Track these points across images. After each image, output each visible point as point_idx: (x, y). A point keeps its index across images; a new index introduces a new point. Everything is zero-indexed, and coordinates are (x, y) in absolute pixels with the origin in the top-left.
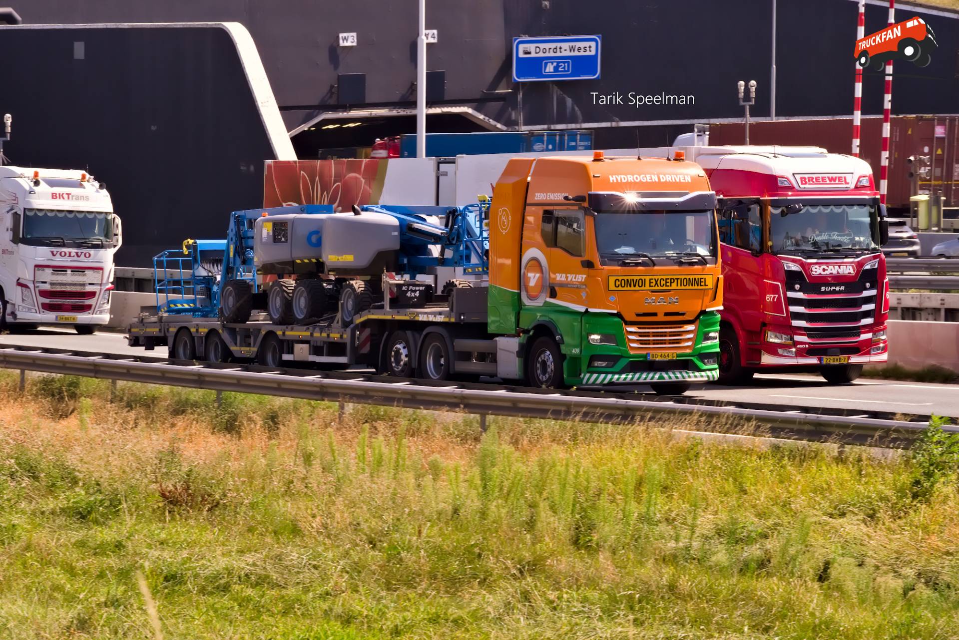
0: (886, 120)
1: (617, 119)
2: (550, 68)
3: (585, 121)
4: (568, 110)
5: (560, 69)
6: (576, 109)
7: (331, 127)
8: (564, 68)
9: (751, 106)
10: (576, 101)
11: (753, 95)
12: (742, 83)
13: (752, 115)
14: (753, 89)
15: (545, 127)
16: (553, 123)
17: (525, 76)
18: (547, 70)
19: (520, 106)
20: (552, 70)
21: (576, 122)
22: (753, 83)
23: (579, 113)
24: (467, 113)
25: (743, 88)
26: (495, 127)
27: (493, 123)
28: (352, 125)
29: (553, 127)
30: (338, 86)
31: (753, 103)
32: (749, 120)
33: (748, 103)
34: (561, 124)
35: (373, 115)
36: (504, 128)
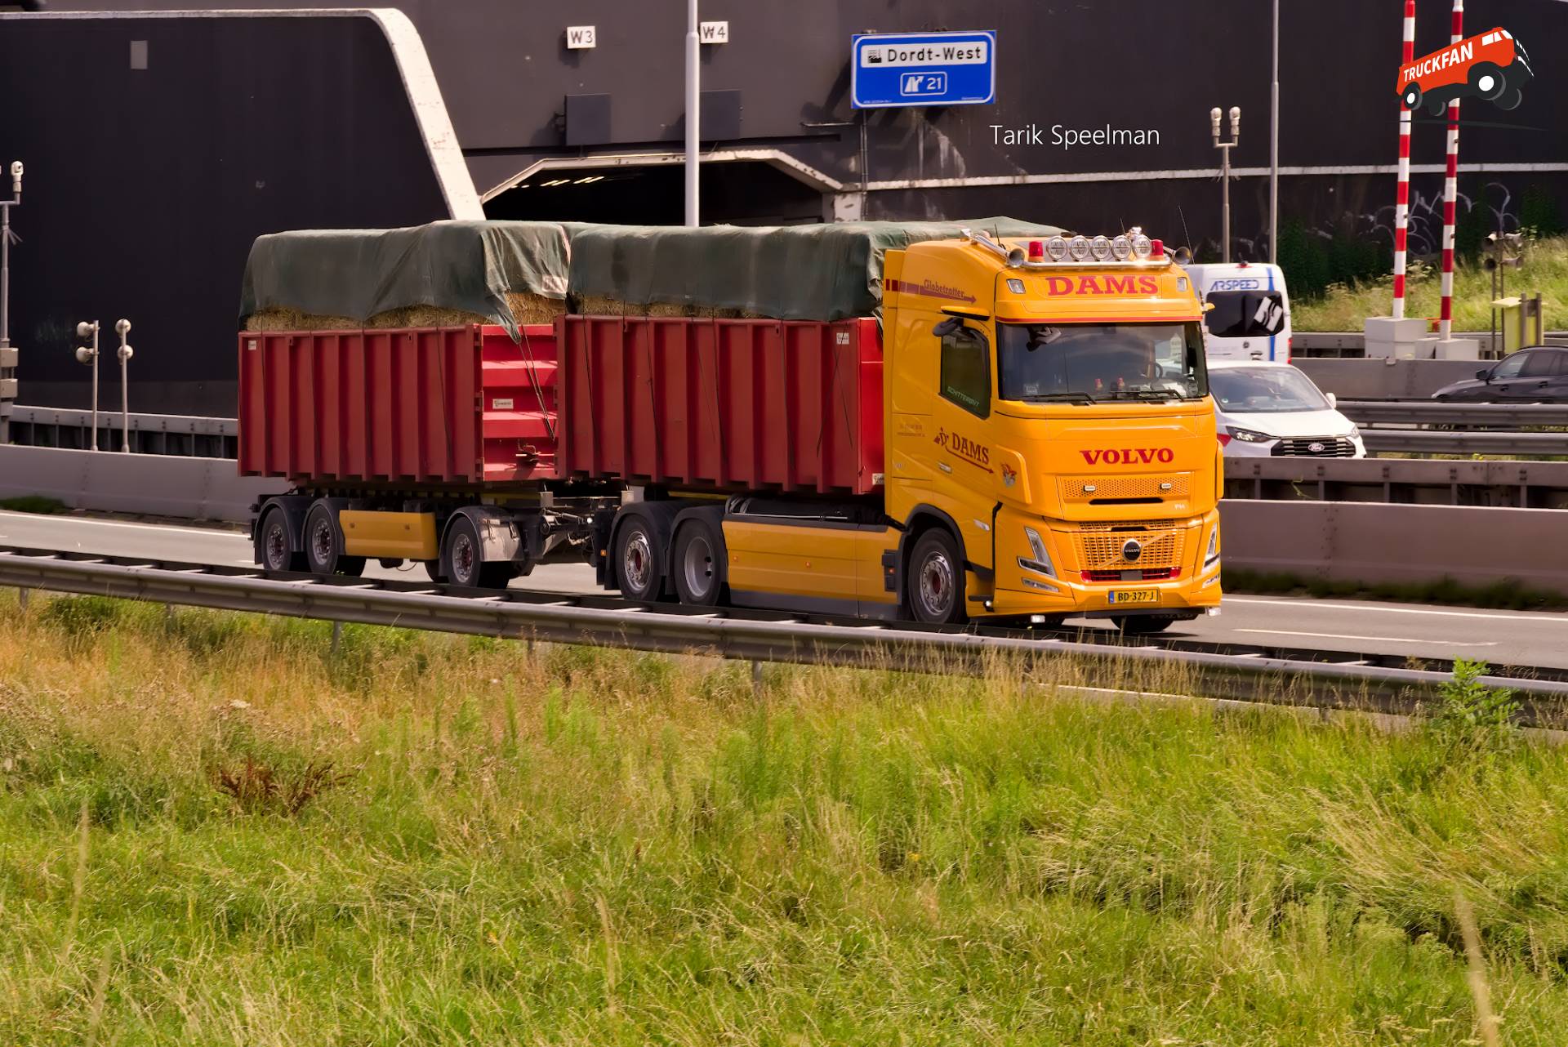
0: (1450, 173)
1: (1023, 171)
2: (913, 85)
3: (969, 175)
4: (943, 156)
5: (929, 87)
6: (956, 152)
7: (555, 183)
8: (936, 85)
9: (1230, 148)
10: (955, 142)
11: (1236, 131)
12: (1217, 111)
13: (1234, 165)
14: (1236, 121)
15: (904, 184)
16: (917, 178)
17: (871, 99)
18: (908, 89)
19: (864, 148)
20: (916, 89)
21: (954, 177)
22: (1234, 110)
23: (959, 160)
24: (776, 161)
25: (1218, 119)
26: (823, 183)
27: (820, 176)
28: (588, 180)
29: (918, 184)
30: (565, 116)
31: (1234, 144)
32: (1229, 172)
33: (1227, 145)
34: (931, 178)
35: (623, 162)
36: (837, 185)
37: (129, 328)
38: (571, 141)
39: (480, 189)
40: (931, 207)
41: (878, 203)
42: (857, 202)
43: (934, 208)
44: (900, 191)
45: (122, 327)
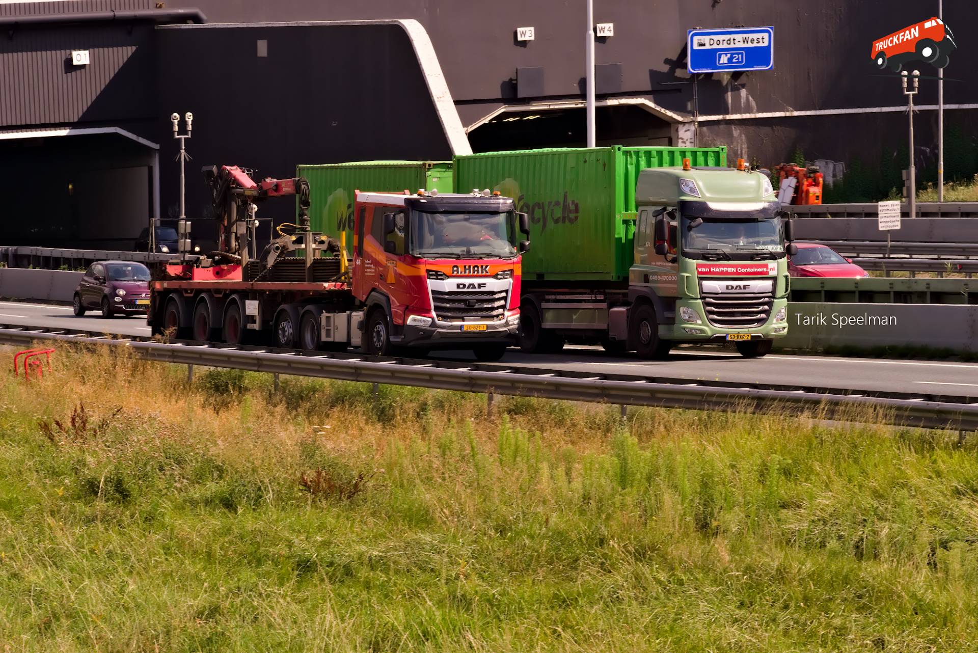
1: (791, 108)
2: (724, 59)
3: (759, 111)
4: (742, 101)
5: (734, 61)
6: (750, 98)
7: (511, 119)
8: (738, 59)
9: (913, 95)
10: (751, 92)
11: (916, 84)
12: (905, 73)
13: (915, 104)
14: (916, 79)
15: (720, 117)
16: (728, 114)
17: (699, 68)
18: (721, 62)
19: (696, 97)
20: (726, 62)
21: (749, 111)
22: (916, 72)
23: (753, 103)
24: (643, 105)
25: (906, 78)
26: (671, 117)
27: (669, 113)
28: (531, 117)
29: (728, 117)
30: (516, 80)
31: (916, 92)
32: (912, 107)
33: (911, 93)
34: (736, 114)
35: (552, 107)
36: (680, 118)
37: (256, 209)
38: (521, 94)
39: (465, 124)
40: (736, 130)
41: (705, 129)
42: (692, 128)
43: (738, 131)
44: (717, 122)
45: (252, 209)
